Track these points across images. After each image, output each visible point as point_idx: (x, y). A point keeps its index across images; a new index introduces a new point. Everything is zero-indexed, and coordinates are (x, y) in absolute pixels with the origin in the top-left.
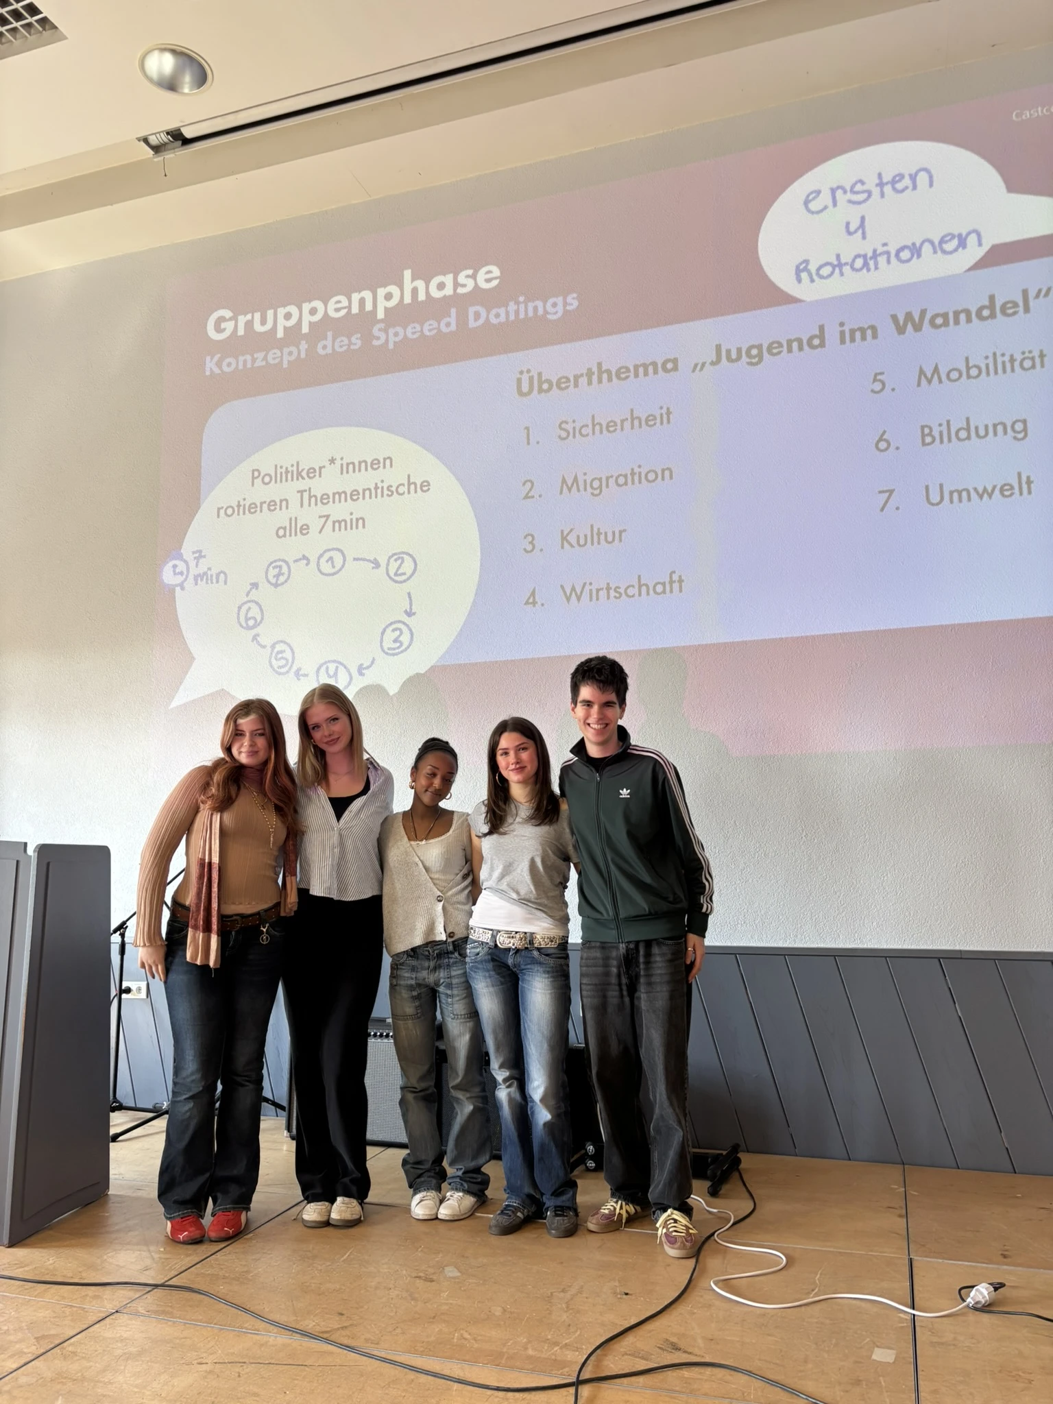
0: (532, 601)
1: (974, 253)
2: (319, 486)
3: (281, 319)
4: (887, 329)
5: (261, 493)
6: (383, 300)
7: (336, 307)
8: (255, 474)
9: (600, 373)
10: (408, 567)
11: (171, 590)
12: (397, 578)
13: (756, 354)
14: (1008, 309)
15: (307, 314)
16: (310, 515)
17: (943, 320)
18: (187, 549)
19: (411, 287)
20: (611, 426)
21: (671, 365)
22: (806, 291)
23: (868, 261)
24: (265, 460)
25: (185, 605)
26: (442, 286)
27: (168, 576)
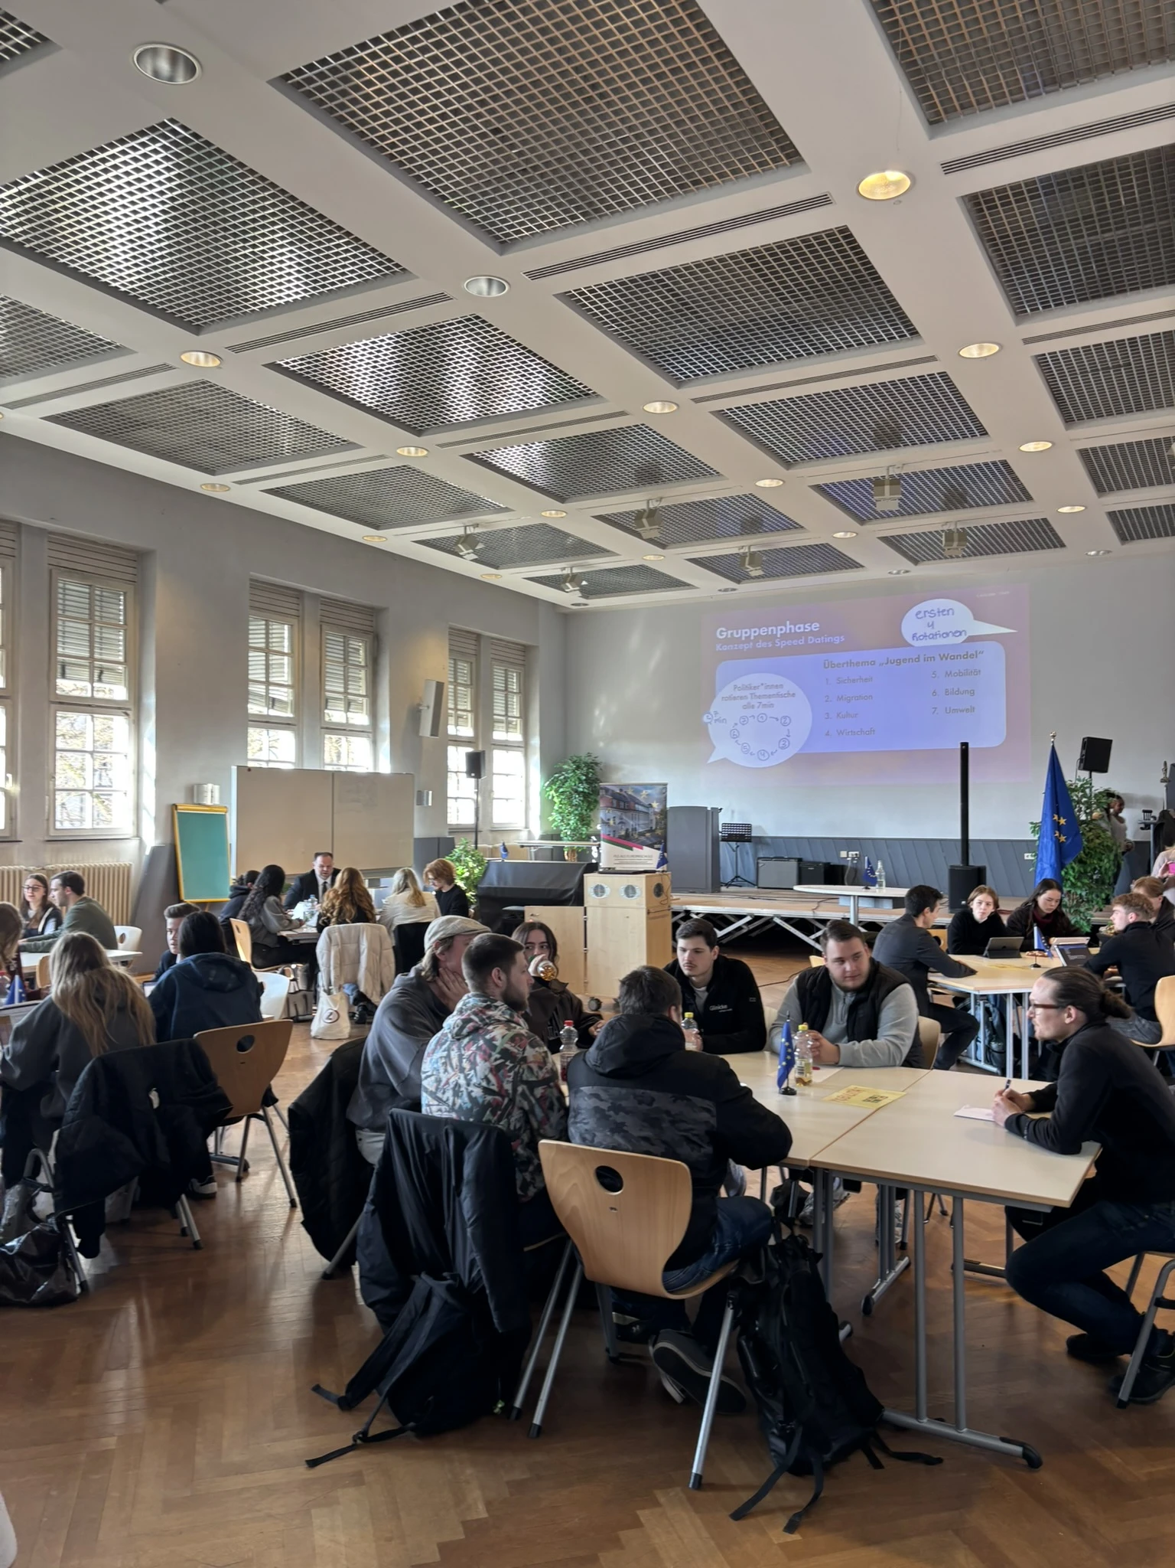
0: (827, 734)
1: (963, 638)
2: (758, 692)
3: (743, 634)
4: (938, 658)
5: (738, 693)
6: (779, 631)
7: (763, 631)
8: (735, 687)
9: (850, 663)
10: (788, 721)
11: (706, 724)
12: (784, 725)
13: (899, 662)
14: (972, 656)
15: (753, 633)
16: (755, 702)
17: (953, 658)
18: (712, 711)
19: (788, 627)
20: (854, 681)
21: (873, 663)
22: (916, 644)
23: (934, 636)
24: (739, 682)
25: (712, 729)
26: (800, 628)
27: (705, 719)
